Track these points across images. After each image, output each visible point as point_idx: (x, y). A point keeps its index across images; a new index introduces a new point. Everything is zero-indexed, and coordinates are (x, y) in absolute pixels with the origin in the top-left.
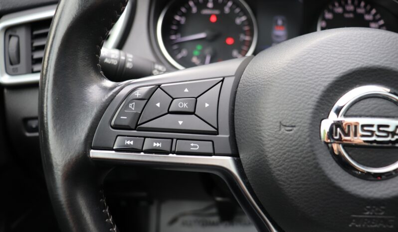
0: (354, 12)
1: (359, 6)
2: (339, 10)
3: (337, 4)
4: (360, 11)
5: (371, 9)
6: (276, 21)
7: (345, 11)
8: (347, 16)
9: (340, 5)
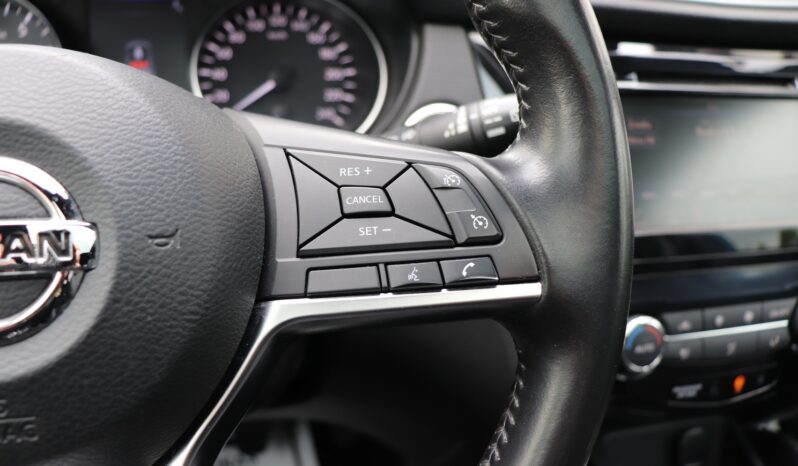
0: (287, 28)
1: (294, 17)
2: (257, 26)
3: (251, 13)
4: (299, 26)
5: (320, 23)
6: (131, 51)
7: (269, 28)
8: (273, 36)
9: (259, 16)
